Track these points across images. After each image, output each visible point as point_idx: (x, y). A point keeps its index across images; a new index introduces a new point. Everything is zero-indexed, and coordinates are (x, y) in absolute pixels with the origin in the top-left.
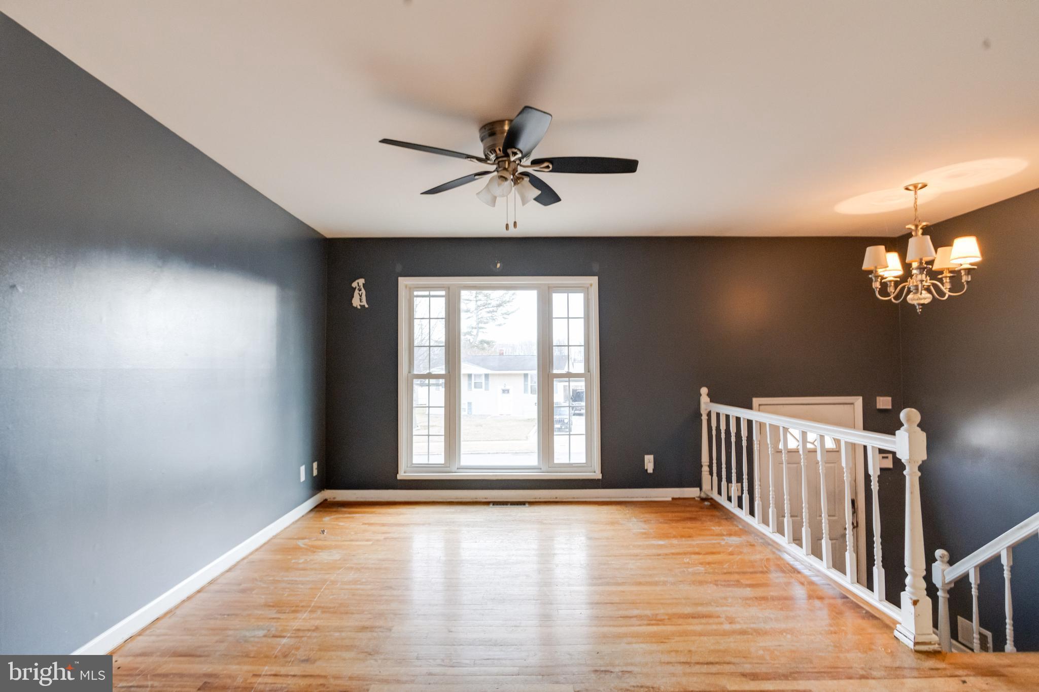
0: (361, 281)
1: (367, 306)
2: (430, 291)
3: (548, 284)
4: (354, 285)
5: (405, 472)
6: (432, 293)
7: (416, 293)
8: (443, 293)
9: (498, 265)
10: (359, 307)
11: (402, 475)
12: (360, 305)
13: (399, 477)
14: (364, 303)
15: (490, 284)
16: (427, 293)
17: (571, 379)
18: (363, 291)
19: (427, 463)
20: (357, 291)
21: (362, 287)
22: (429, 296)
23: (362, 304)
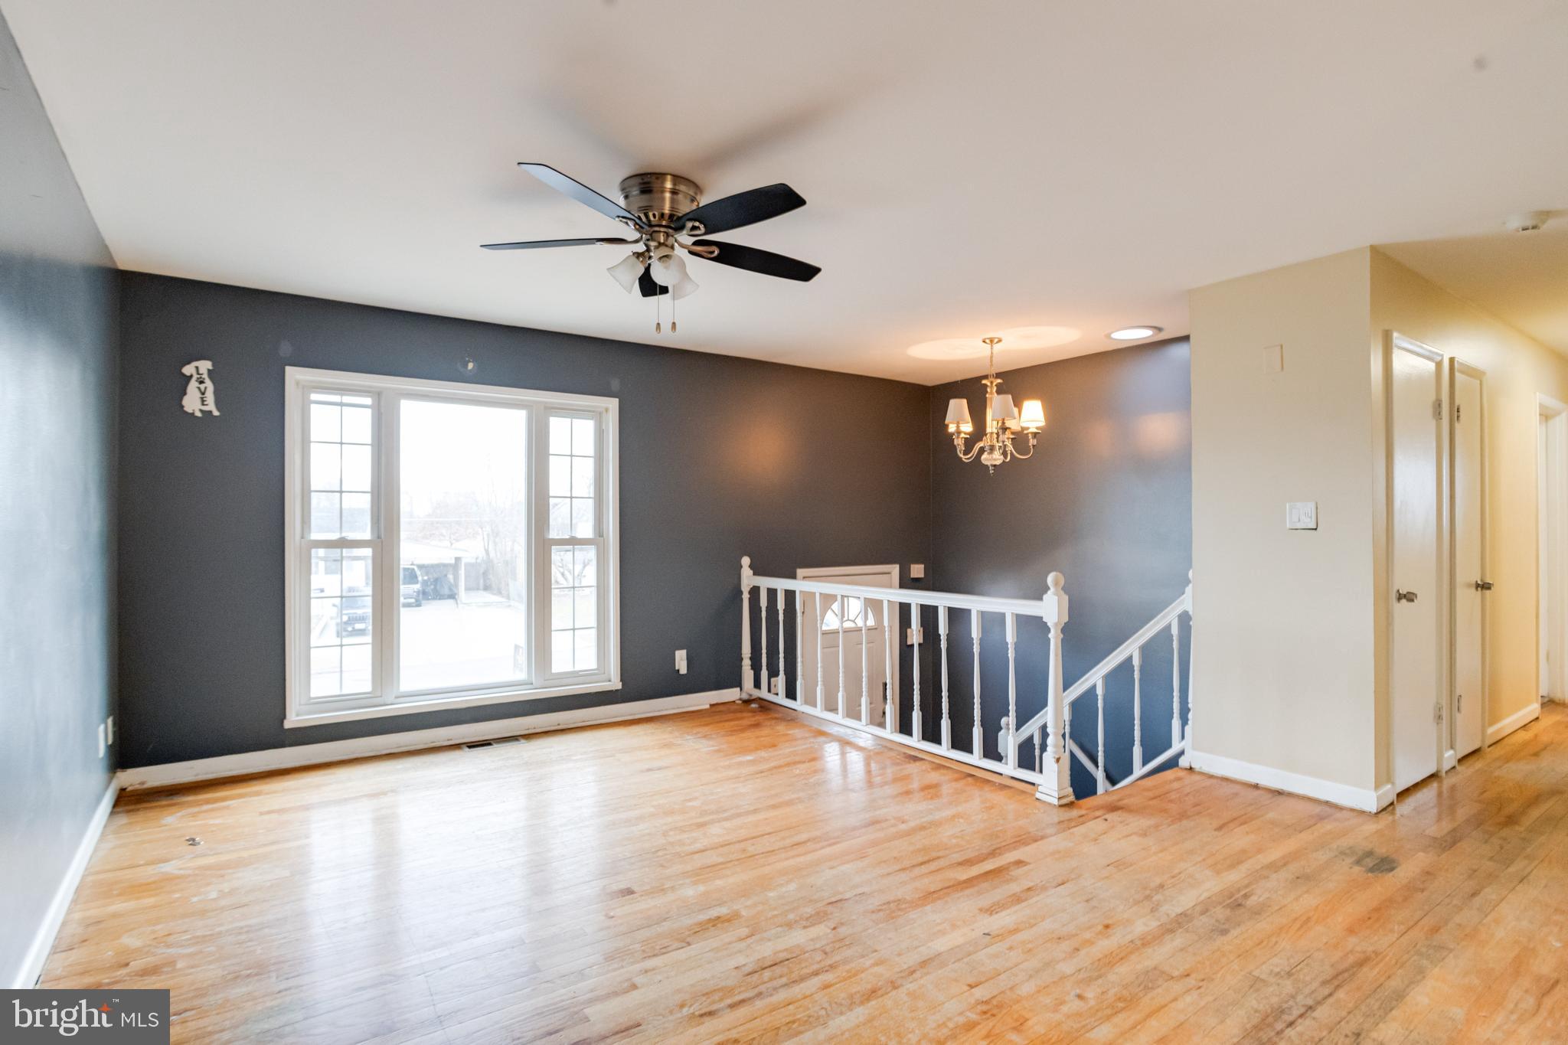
0: (205, 365)
1: (216, 413)
2: (342, 395)
3: (546, 403)
4: (188, 370)
5: (297, 715)
6: (347, 399)
7: (314, 397)
8: (368, 401)
9: (471, 366)
10: (198, 414)
11: (294, 719)
12: (201, 411)
13: (288, 724)
14: (211, 406)
15: (455, 394)
16: (336, 398)
17: (576, 547)
18: (209, 385)
19: (338, 693)
20: (193, 385)
21: (205, 376)
22: (341, 404)
23: (205, 408)
